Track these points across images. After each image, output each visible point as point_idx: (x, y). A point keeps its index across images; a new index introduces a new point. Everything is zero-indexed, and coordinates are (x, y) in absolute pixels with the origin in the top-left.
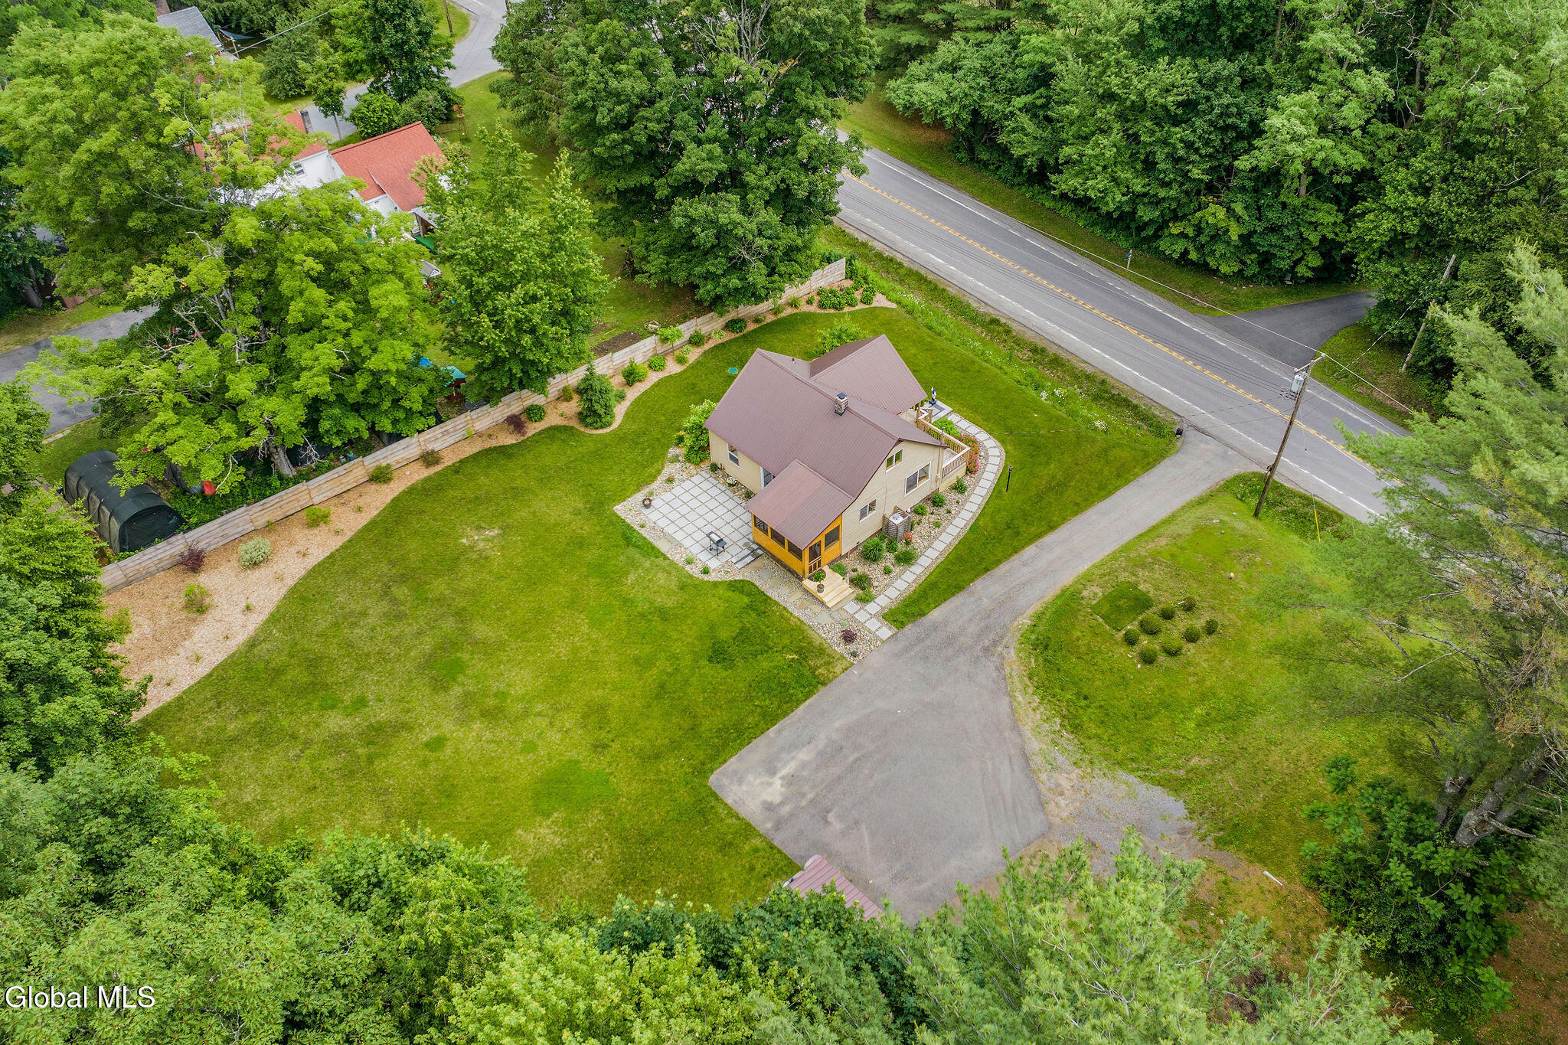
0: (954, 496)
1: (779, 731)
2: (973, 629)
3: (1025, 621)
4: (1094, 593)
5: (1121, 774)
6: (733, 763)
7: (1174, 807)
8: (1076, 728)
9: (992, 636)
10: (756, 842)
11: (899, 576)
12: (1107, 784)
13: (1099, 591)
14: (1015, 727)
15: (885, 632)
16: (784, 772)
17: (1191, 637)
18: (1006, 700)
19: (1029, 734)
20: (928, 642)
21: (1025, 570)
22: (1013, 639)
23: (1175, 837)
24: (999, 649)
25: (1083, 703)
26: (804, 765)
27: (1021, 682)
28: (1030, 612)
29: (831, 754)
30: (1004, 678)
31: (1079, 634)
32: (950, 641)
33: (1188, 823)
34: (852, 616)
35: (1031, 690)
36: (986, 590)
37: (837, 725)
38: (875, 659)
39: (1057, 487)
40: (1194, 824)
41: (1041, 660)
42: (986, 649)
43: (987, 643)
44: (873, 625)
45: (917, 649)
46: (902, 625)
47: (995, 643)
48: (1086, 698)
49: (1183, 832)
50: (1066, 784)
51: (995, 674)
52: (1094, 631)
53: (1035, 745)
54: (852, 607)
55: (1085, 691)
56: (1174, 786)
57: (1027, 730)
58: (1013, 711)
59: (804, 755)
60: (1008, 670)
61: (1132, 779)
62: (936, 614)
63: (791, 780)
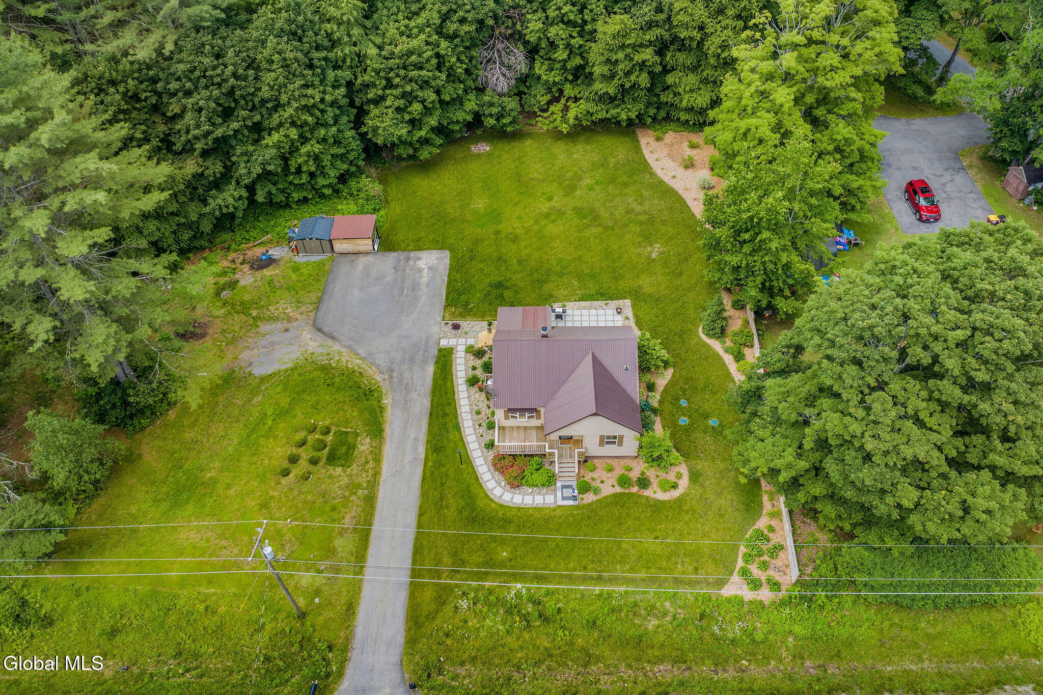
0: (487, 438)
1: (443, 280)
2: (407, 375)
3: (387, 401)
4: (364, 445)
5: (290, 365)
6: (447, 261)
7: (259, 371)
8: (323, 368)
9: (395, 380)
10: (410, 248)
11: (466, 371)
12: (294, 356)
13: (362, 448)
14: (349, 347)
15: (444, 343)
16: (425, 271)
17: (294, 460)
18: (363, 355)
19: (342, 350)
20: (421, 353)
21: (413, 435)
22: (385, 387)
23: (253, 360)
24: (386, 376)
25: (328, 382)
26: (421, 277)
27: (363, 368)
28: (389, 410)
29: (415, 287)
30: (372, 364)
31: (354, 414)
32: (412, 361)
33: (249, 369)
34: (466, 338)
35: (356, 368)
36: (421, 403)
37: (424, 297)
38: (435, 329)
39: (440, 503)
40: (247, 371)
41: (363, 386)
42: (392, 371)
43: (394, 374)
44: (452, 342)
45: (423, 347)
46: (440, 350)
47: (391, 377)
48: (328, 385)
49: (250, 364)
50: (312, 343)
51: (378, 362)
52: (347, 422)
53: (336, 347)
54: (471, 341)
55: (330, 388)
56: (263, 379)
57: (345, 351)
58: (357, 354)
59: (425, 280)
60: (374, 368)
61: (285, 367)
62: (431, 369)
63: (420, 270)
